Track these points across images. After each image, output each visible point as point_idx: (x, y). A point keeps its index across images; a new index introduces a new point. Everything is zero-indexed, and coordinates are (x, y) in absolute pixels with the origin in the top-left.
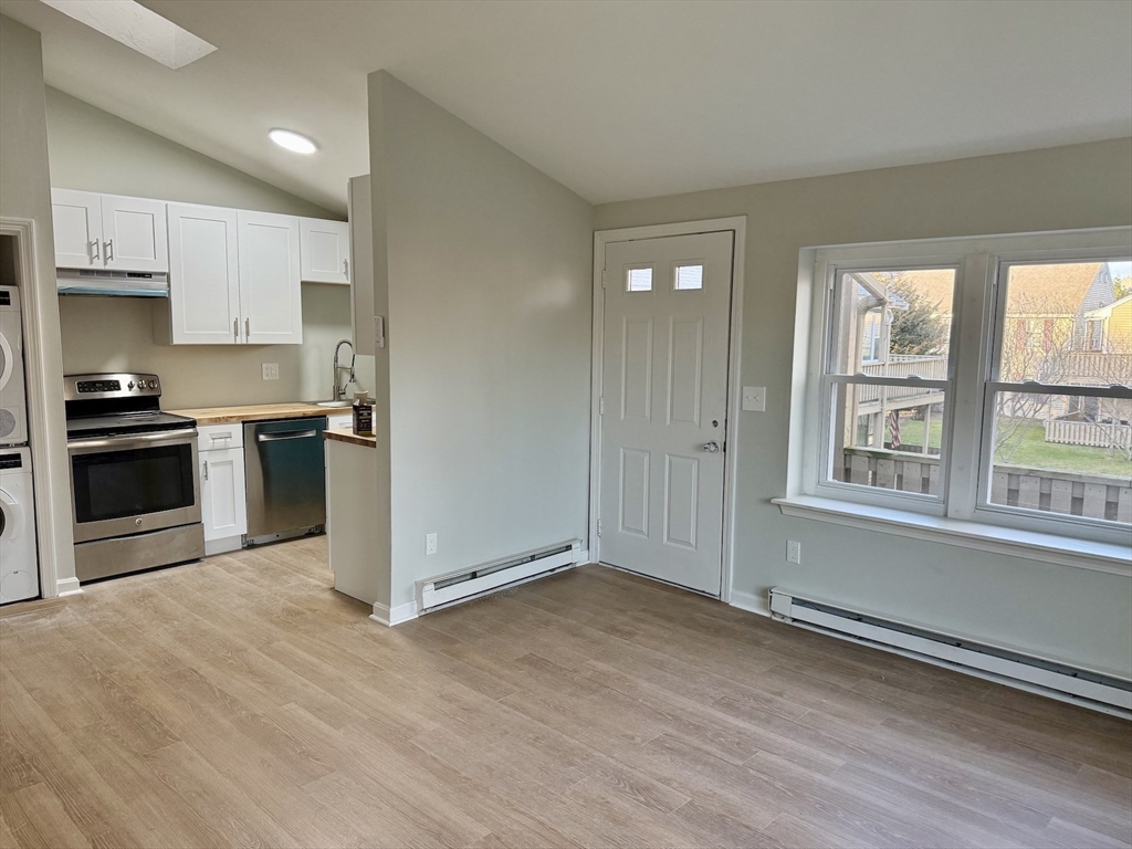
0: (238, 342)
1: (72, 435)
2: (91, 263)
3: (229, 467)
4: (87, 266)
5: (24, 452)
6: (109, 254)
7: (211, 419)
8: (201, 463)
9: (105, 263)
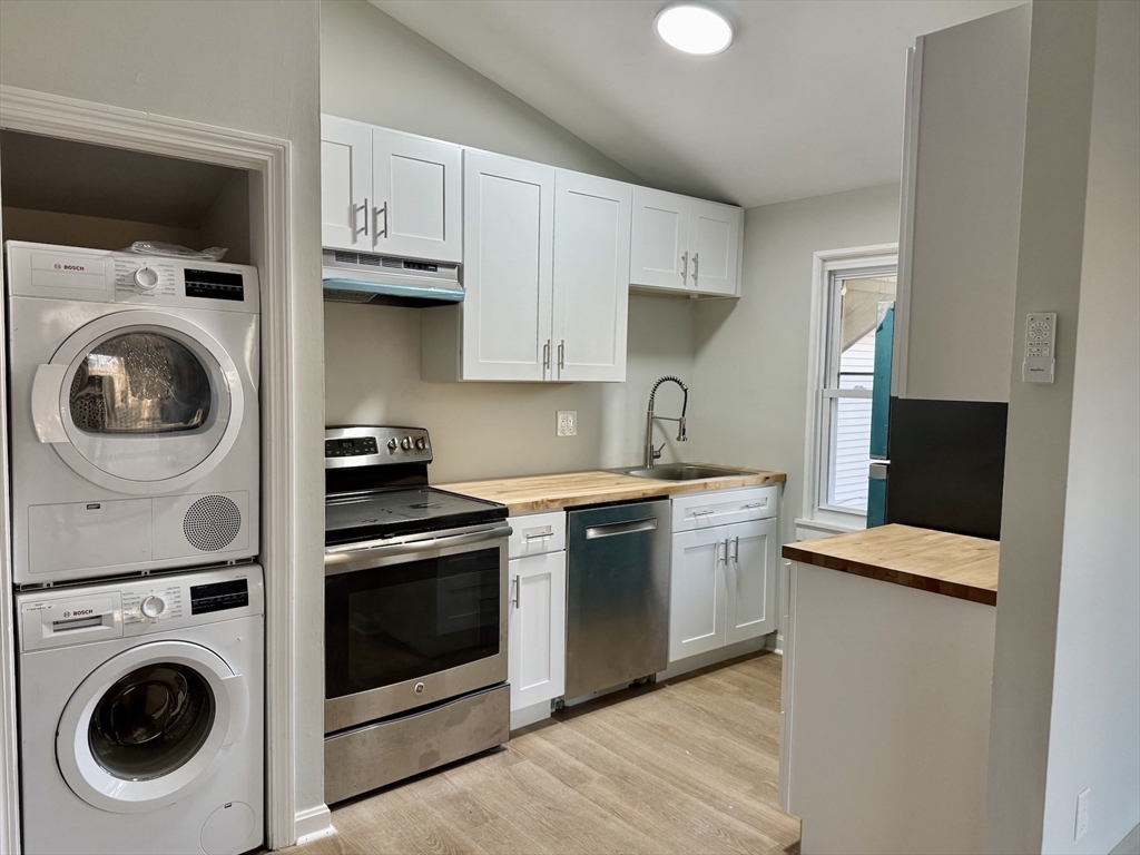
0: (548, 379)
1: (333, 538)
2: (355, 240)
3: (543, 584)
4: (347, 246)
5: (251, 575)
6: (381, 227)
7: (526, 505)
8: (512, 577)
9: (375, 243)
